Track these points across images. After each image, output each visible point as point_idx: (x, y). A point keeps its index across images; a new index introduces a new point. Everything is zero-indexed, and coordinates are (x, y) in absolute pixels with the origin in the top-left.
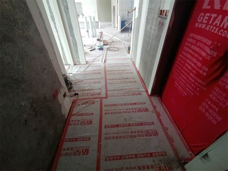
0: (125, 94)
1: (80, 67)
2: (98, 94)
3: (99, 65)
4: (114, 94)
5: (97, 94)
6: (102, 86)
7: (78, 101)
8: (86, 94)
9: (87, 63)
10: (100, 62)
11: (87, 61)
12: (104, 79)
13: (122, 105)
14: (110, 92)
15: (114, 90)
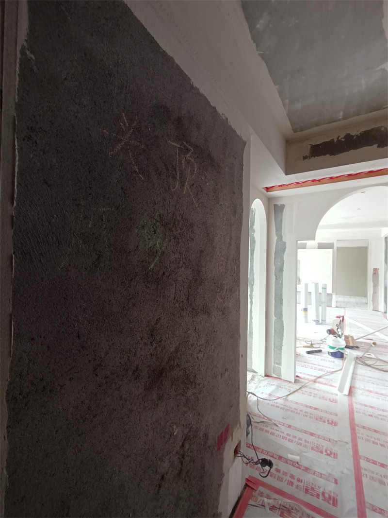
1: (279, 387)
2: (326, 496)
3: (332, 397)
5: (323, 493)
8: (288, 478)
9: (296, 381)
10: (335, 391)
14: (378, 516)
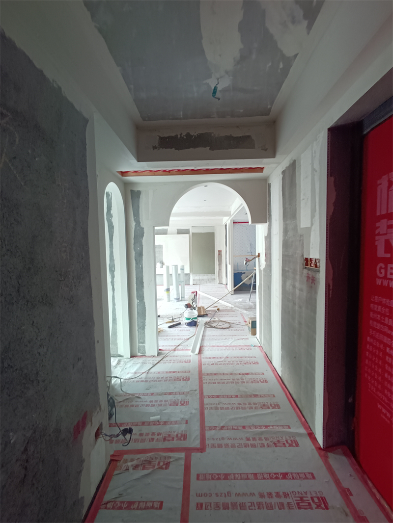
0: (252, 442)
1: (144, 363)
2: (179, 435)
3: (186, 359)
4: (223, 439)
5: (177, 435)
6: (191, 413)
7: (125, 457)
8: (150, 436)
9: (159, 354)
10: (190, 353)
11: (160, 348)
12: (198, 396)
13: (246, 477)
14: (213, 432)
15: (222, 428)
